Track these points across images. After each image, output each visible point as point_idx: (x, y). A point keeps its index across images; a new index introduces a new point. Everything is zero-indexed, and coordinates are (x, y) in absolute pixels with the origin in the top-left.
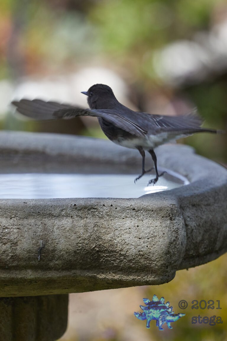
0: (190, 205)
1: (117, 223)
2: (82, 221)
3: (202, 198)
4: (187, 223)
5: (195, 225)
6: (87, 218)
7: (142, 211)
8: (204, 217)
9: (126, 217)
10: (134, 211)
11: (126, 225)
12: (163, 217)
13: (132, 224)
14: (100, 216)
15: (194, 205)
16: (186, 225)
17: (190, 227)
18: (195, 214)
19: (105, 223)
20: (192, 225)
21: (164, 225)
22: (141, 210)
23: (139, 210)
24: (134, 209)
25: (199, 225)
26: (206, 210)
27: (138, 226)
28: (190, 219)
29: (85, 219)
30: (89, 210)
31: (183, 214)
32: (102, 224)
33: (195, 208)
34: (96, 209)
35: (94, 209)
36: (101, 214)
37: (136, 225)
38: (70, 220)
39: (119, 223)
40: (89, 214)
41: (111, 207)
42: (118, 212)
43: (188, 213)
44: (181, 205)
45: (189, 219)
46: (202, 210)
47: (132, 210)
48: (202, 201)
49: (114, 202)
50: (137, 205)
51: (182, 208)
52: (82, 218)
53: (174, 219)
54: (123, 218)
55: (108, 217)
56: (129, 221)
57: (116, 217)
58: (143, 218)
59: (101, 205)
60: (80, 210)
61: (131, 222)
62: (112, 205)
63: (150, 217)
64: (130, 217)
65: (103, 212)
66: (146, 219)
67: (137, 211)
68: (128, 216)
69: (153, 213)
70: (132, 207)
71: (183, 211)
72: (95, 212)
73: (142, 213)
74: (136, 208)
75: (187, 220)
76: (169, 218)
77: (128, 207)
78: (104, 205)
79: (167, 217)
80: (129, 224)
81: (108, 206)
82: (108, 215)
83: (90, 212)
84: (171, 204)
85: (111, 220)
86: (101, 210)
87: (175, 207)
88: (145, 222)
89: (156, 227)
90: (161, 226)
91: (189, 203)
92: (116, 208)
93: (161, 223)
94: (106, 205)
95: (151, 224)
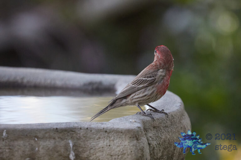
0: (151, 127)
1: (92, 143)
2: (63, 142)
3: (161, 121)
4: (149, 142)
5: (156, 144)
6: (67, 139)
7: (113, 133)
8: (163, 137)
9: (100, 138)
10: (106, 133)
11: (100, 145)
12: (130, 138)
13: (105, 143)
14: (78, 137)
15: (154, 127)
16: (149, 144)
17: (152, 145)
18: (156, 135)
19: (82, 143)
20: (153, 144)
21: (132, 144)
22: (112, 132)
23: (110, 132)
24: (106, 132)
25: (159, 143)
26: (164, 131)
27: (109, 146)
28: (152, 138)
29: (65, 140)
30: (68, 132)
31: (146, 134)
32: (80, 144)
33: (155, 130)
34: (74, 131)
35: (72, 131)
36: (79, 135)
37: (108, 144)
38: (53, 141)
39: (94, 143)
40: (68, 136)
41: (87, 130)
42: (93, 134)
43: (150, 135)
44: (144, 128)
45: (150, 139)
46: (162, 131)
47: (104, 132)
48: (161, 124)
49: (89, 126)
50: (109, 128)
51: (146, 130)
52: (62, 139)
53: (140, 139)
54: (97, 139)
55: (84, 139)
56: (102, 142)
57: (91, 138)
58: (114, 139)
59: (78, 128)
60: (61, 133)
61: (104, 142)
62: (87, 129)
63: (120, 138)
64: (103, 138)
65: (80, 134)
66: (117, 139)
67: (108, 133)
68: (101, 137)
69: (122, 134)
70: (104, 130)
71: (146, 133)
72: (73, 134)
73: (113, 134)
74: (108, 131)
75: (149, 140)
76: (135, 138)
77: (101, 130)
78: (81, 129)
79: (134, 137)
80: (102, 143)
81: (84, 129)
82: (84, 137)
83: (69, 134)
84: (137, 127)
85: (87, 141)
86: (78, 132)
87: (141, 129)
88: (115, 142)
89: (125, 146)
90: (129, 145)
91: (151, 125)
92: (91, 131)
93: (129, 143)
94: (82, 128)
95: (121, 143)
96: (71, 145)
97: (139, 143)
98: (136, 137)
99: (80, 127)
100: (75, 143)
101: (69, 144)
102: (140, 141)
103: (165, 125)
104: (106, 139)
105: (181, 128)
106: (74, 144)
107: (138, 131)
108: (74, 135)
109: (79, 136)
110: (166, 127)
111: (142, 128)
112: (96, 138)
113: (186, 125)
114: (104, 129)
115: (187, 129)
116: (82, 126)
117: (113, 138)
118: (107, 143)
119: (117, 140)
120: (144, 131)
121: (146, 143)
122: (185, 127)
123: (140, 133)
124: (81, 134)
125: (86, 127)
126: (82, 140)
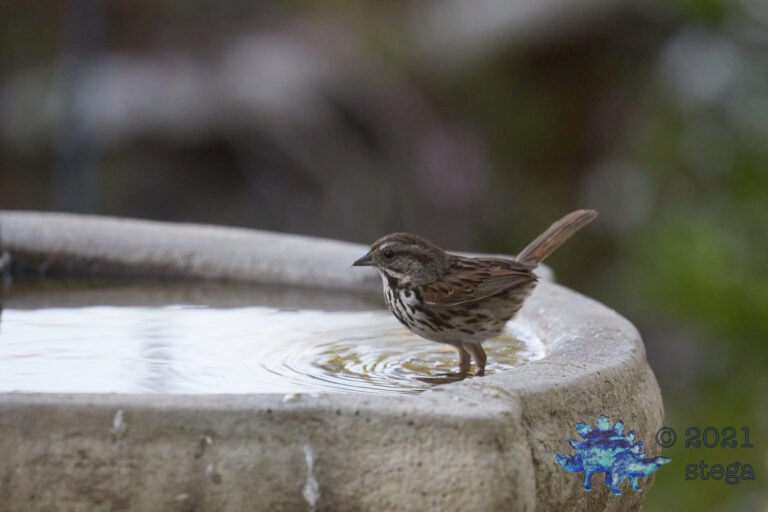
0: (544, 412)
1: (370, 456)
2: (286, 450)
3: (573, 395)
4: (537, 457)
6: (297, 442)
7: (430, 428)
9: (392, 442)
10: (412, 427)
11: (392, 461)
12: (480, 443)
13: (407, 458)
14: (331, 438)
15: (553, 414)
16: (536, 462)
17: (543, 467)
18: (556, 435)
19: (341, 456)
20: (548, 462)
21: (484, 463)
22: (429, 425)
23: (423, 426)
24: (411, 424)
27: (420, 464)
28: (545, 446)
29: (293, 445)
30: (304, 422)
31: (528, 434)
32: (335, 458)
33: (556, 420)
34: (319, 420)
35: (314, 419)
36: (332, 431)
37: (416, 461)
38: (256, 447)
39: (376, 457)
40: (301, 432)
41: (357, 418)
42: (374, 429)
43: (539, 434)
44: (523, 414)
45: (541, 447)
47: (406, 425)
48: (573, 403)
49: (363, 406)
50: (420, 414)
51: (527, 420)
52: (283, 442)
53: (508, 449)
54: (385, 445)
55: (347, 442)
56: (398, 453)
57: (367, 442)
58: (434, 444)
59: (331, 412)
60: (280, 423)
61: (404, 454)
62: (357, 413)
63: (450, 442)
64: (400, 442)
65: (335, 427)
66: (441, 446)
67: (418, 428)
68: (397, 439)
69: (456, 432)
70: (407, 418)
71: (528, 428)
72: (315, 428)
73: (432, 432)
74: (416, 421)
75: (537, 451)
76: (494, 446)
77: (396, 418)
78: (338, 413)
79: (489, 443)
80: (397, 457)
81: (349, 414)
82: (348, 437)
83: (304, 427)
84: (502, 413)
85: (356, 448)
86: (332, 423)
87: (512, 420)
88: (437, 453)
89: (465, 466)
90: (475, 464)
91: (544, 407)
92: (368, 420)
93: (476, 458)
94: (343, 412)
95: (452, 459)
96: (309, 459)
97: (505, 459)
98: (497, 441)
99: (335, 408)
100: (321, 454)
101: (303, 455)
102: (507, 454)
103: (584, 408)
104: (409, 447)
105: (634, 416)
106: (316, 457)
107: (502, 426)
108: (320, 431)
109: (334, 435)
110: (589, 412)
111: (516, 416)
112: (382, 442)
113: (648, 408)
114: (405, 414)
115: (649, 420)
116: (343, 405)
117: (429, 443)
118: (412, 457)
119: (443, 450)
120: (522, 425)
121: (524, 460)
122: (644, 414)
123: (510, 430)
124: (340, 428)
125: (355, 407)
126: (340, 446)
